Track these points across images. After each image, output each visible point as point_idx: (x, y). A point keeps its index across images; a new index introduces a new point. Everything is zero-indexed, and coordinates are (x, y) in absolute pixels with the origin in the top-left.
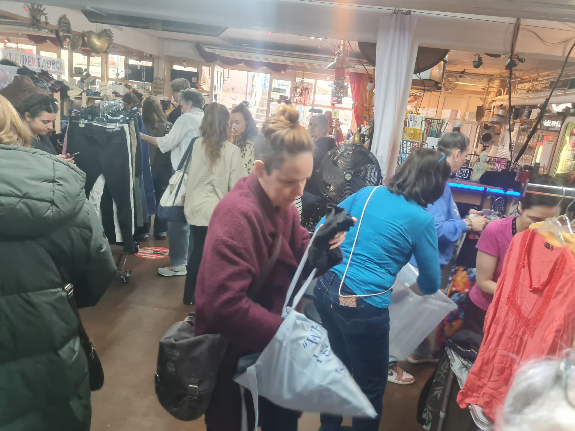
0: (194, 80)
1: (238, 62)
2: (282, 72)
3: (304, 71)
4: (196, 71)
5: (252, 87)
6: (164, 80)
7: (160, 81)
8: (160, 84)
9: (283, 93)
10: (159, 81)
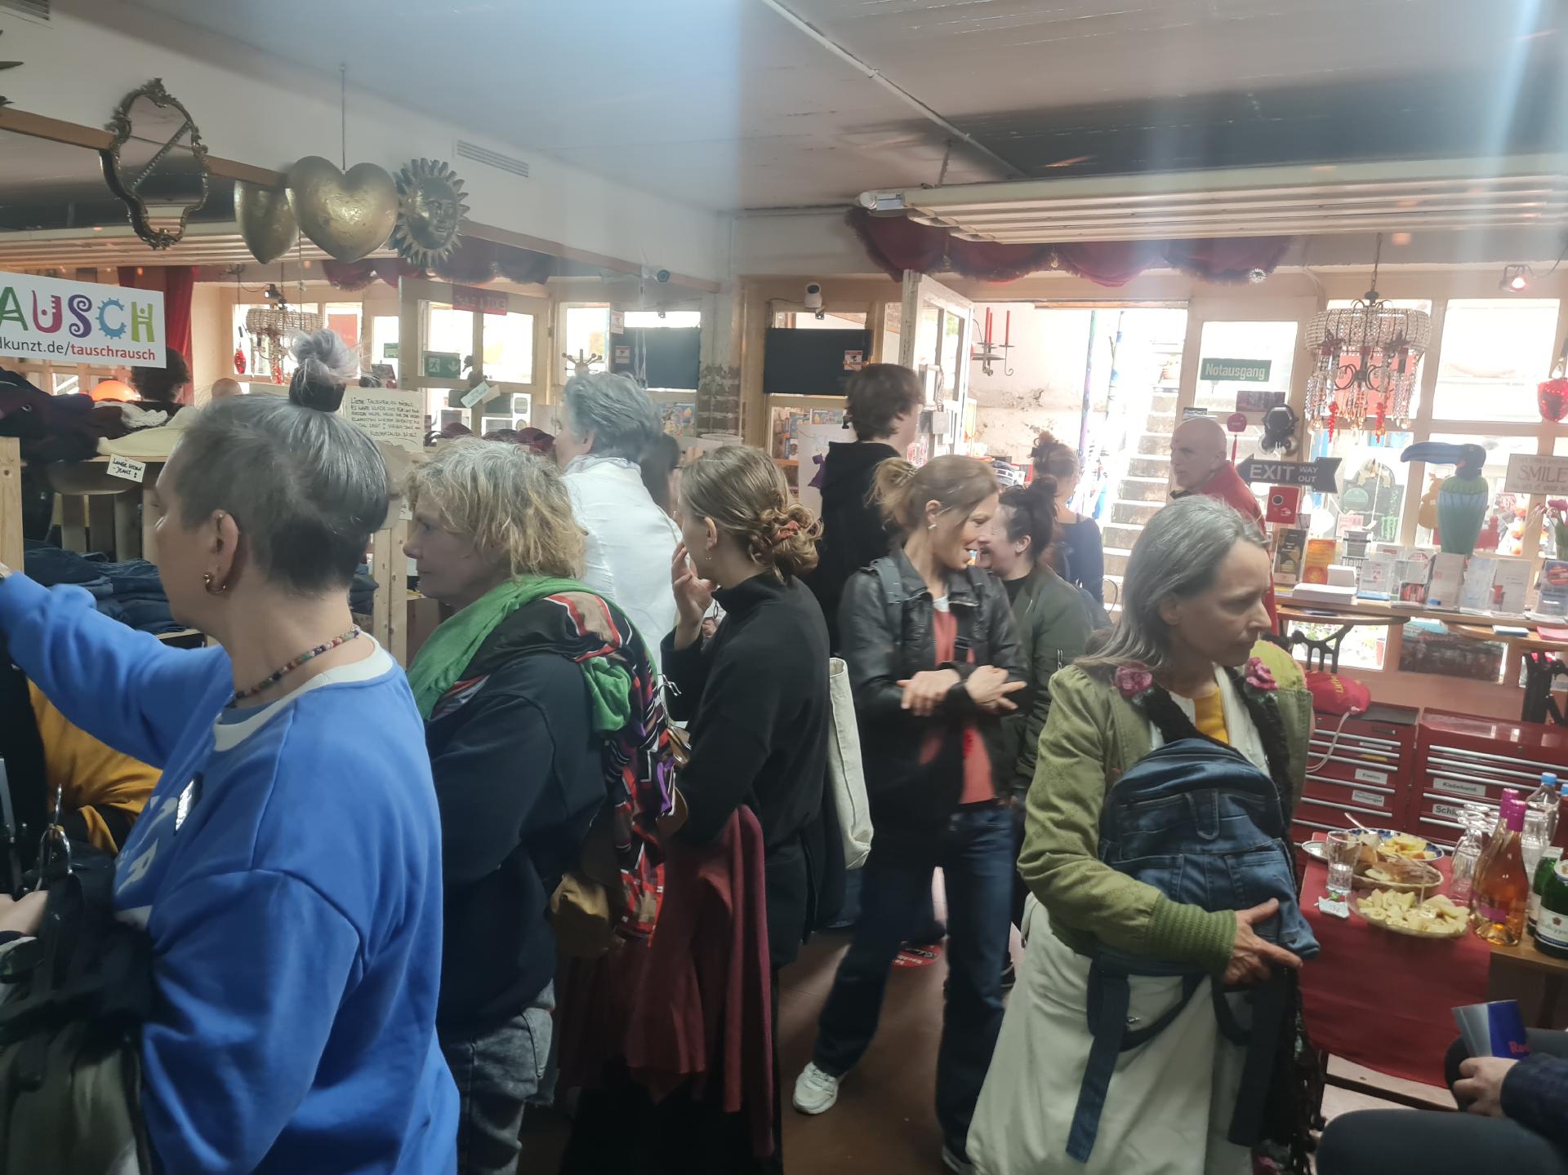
0: (851, 362)
1: (1033, 256)
2: (1255, 280)
3: (1377, 262)
4: (862, 327)
5: (1112, 378)
6: (736, 373)
7: (723, 377)
8: (721, 390)
9: (1255, 379)
10: (718, 378)
